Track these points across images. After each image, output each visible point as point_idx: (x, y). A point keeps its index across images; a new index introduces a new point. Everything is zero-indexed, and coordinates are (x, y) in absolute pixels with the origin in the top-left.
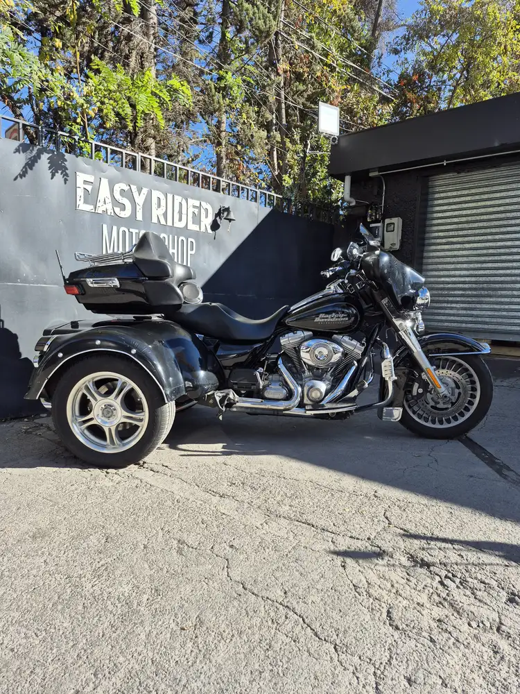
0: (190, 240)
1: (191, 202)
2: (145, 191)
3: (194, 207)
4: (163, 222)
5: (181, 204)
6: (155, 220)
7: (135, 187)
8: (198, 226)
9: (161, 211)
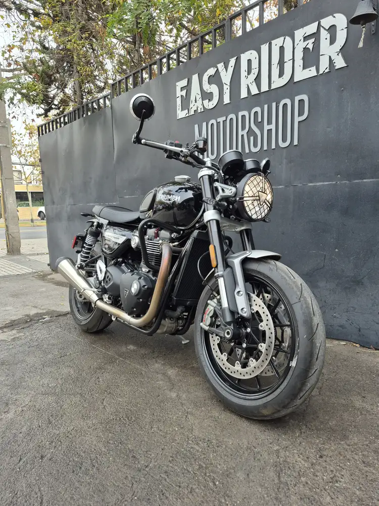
0: (297, 99)
1: (299, 34)
2: (232, 61)
3: (306, 38)
4: (254, 91)
5: (282, 49)
6: (244, 94)
7: (222, 64)
8: (314, 69)
9: (253, 76)
